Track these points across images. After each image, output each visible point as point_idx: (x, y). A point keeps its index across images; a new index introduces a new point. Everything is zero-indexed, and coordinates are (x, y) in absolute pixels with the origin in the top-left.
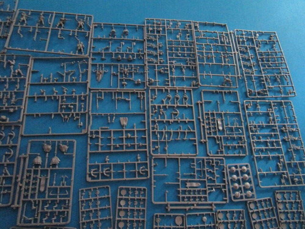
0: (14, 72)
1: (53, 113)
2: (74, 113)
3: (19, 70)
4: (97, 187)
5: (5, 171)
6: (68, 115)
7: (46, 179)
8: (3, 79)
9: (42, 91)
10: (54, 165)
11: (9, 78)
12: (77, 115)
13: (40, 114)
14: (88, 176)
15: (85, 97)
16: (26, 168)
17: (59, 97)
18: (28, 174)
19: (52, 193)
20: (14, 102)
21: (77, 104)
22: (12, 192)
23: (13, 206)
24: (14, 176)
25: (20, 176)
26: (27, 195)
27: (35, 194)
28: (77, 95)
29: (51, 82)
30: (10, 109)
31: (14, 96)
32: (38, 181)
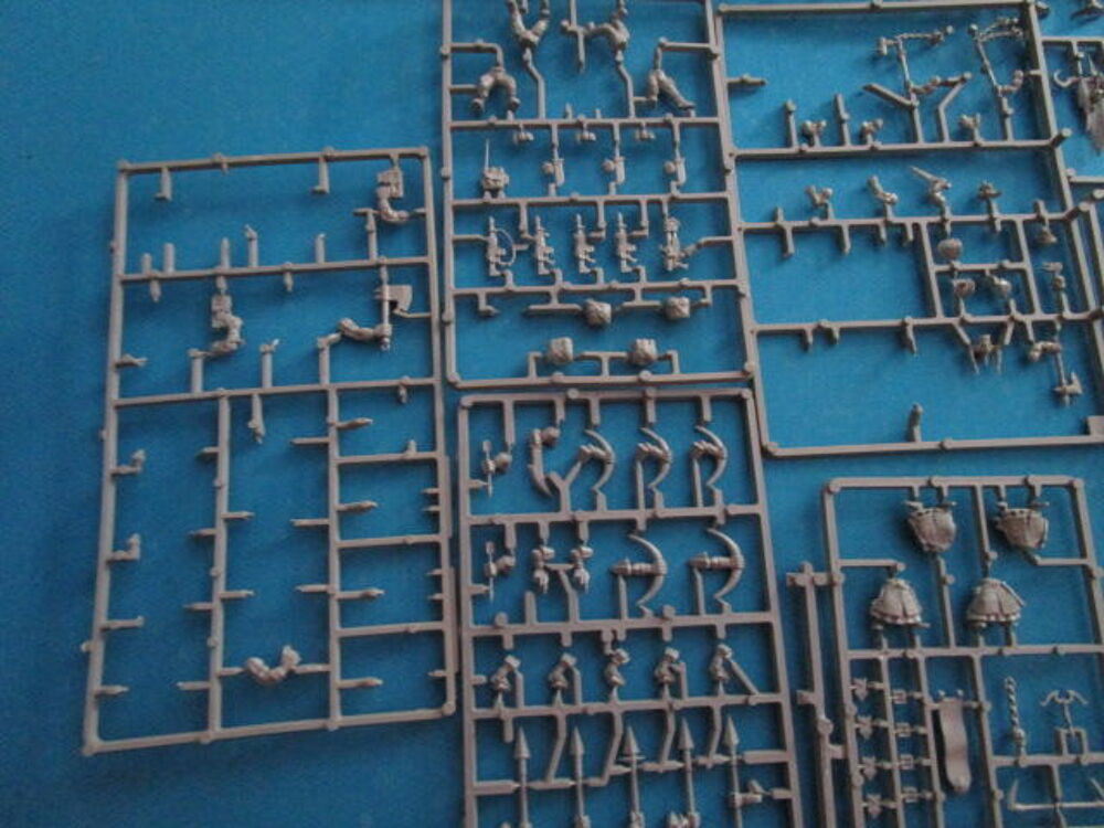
0: (644, 89)
1: (911, 321)
2: (1028, 319)
3: (663, 76)
5: (727, 666)
6: (996, 331)
7: (972, 718)
8: (592, 128)
9: (818, 198)
11: (626, 121)
12: (1044, 330)
13: (835, 327)
15: (1062, 227)
16: (847, 655)
17: (916, 227)
18: (862, 686)
19: (1019, 800)
20: (683, 260)
21: (1026, 265)
22: (793, 793)
24: (783, 698)
25: (816, 697)
28: (1019, 219)
29: (849, 147)
30: (675, 301)
31: (672, 224)
32: (927, 730)
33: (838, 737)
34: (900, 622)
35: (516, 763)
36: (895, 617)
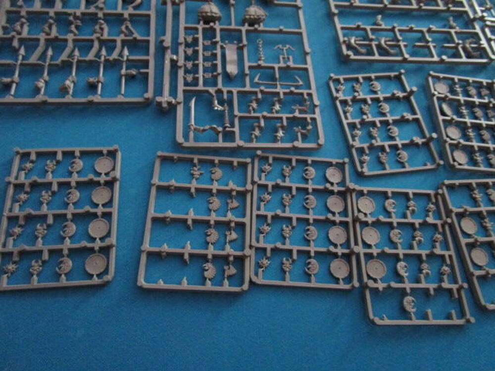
4: (373, 76)
5: (127, 28)
7: (240, 49)
10: (253, 22)
14: (344, 48)
16: (182, 24)
18: (190, 36)
19: (260, 80)
22: (151, 71)
23: (158, 99)
24: (152, 39)
25: (167, 38)
26: (196, 80)
27: (215, 78)
32: (219, 52)
33: (176, 52)
34: (209, 14)
35: (18, 56)
36: (206, 13)
